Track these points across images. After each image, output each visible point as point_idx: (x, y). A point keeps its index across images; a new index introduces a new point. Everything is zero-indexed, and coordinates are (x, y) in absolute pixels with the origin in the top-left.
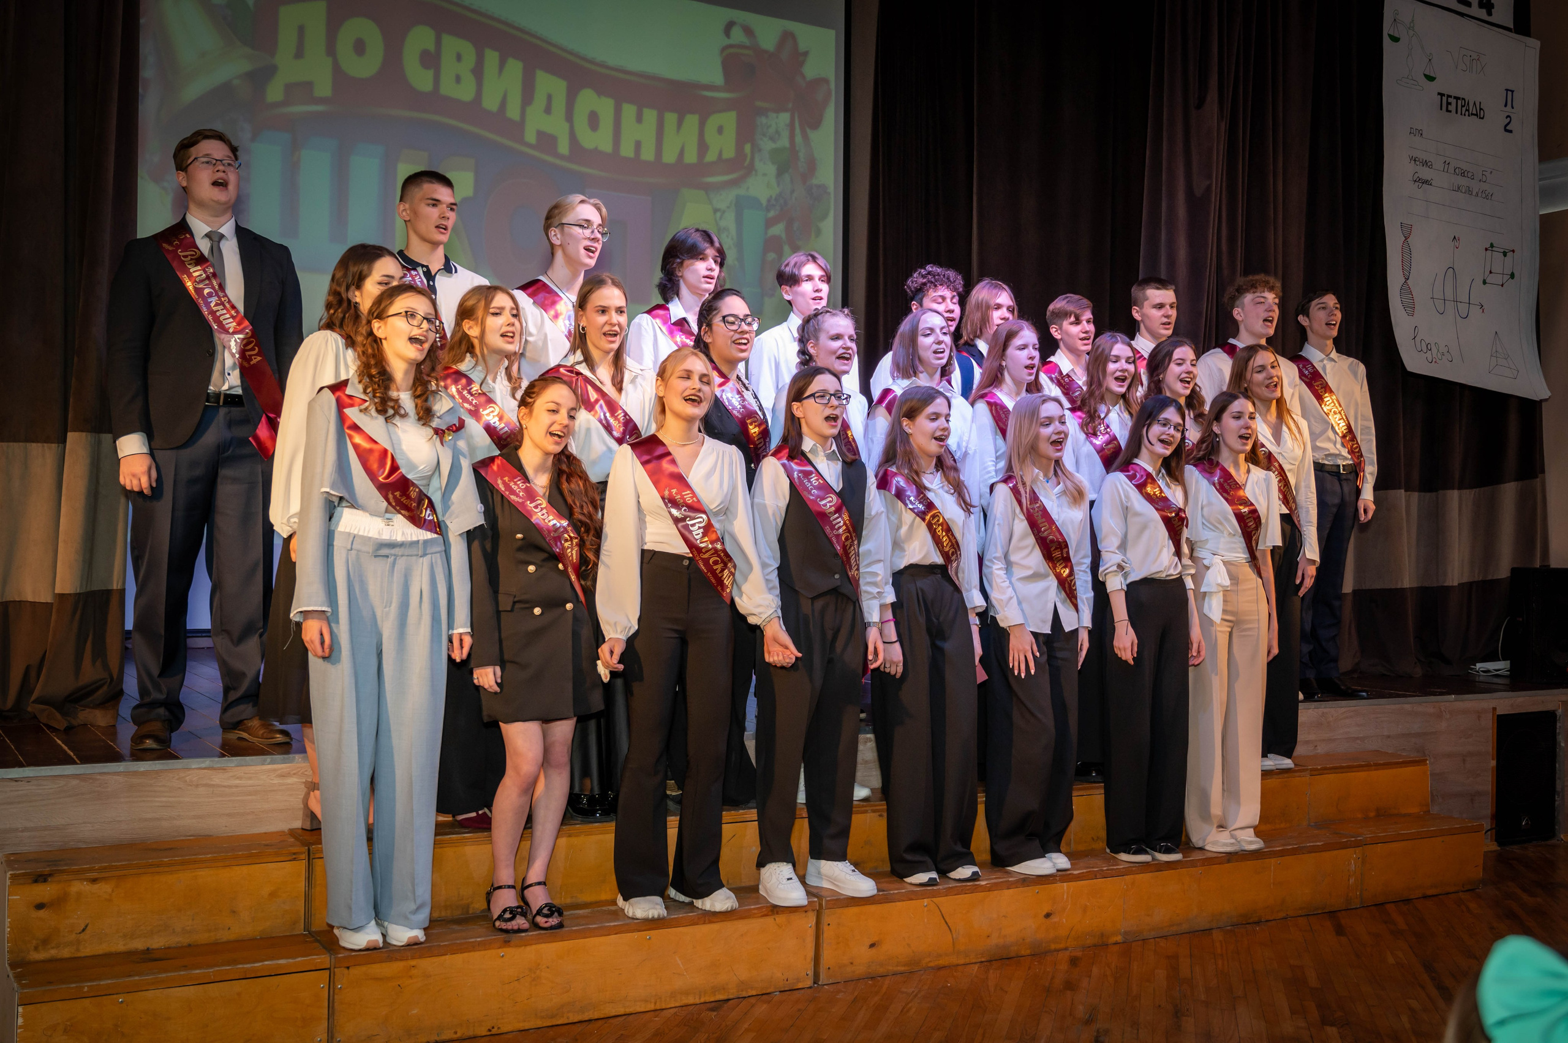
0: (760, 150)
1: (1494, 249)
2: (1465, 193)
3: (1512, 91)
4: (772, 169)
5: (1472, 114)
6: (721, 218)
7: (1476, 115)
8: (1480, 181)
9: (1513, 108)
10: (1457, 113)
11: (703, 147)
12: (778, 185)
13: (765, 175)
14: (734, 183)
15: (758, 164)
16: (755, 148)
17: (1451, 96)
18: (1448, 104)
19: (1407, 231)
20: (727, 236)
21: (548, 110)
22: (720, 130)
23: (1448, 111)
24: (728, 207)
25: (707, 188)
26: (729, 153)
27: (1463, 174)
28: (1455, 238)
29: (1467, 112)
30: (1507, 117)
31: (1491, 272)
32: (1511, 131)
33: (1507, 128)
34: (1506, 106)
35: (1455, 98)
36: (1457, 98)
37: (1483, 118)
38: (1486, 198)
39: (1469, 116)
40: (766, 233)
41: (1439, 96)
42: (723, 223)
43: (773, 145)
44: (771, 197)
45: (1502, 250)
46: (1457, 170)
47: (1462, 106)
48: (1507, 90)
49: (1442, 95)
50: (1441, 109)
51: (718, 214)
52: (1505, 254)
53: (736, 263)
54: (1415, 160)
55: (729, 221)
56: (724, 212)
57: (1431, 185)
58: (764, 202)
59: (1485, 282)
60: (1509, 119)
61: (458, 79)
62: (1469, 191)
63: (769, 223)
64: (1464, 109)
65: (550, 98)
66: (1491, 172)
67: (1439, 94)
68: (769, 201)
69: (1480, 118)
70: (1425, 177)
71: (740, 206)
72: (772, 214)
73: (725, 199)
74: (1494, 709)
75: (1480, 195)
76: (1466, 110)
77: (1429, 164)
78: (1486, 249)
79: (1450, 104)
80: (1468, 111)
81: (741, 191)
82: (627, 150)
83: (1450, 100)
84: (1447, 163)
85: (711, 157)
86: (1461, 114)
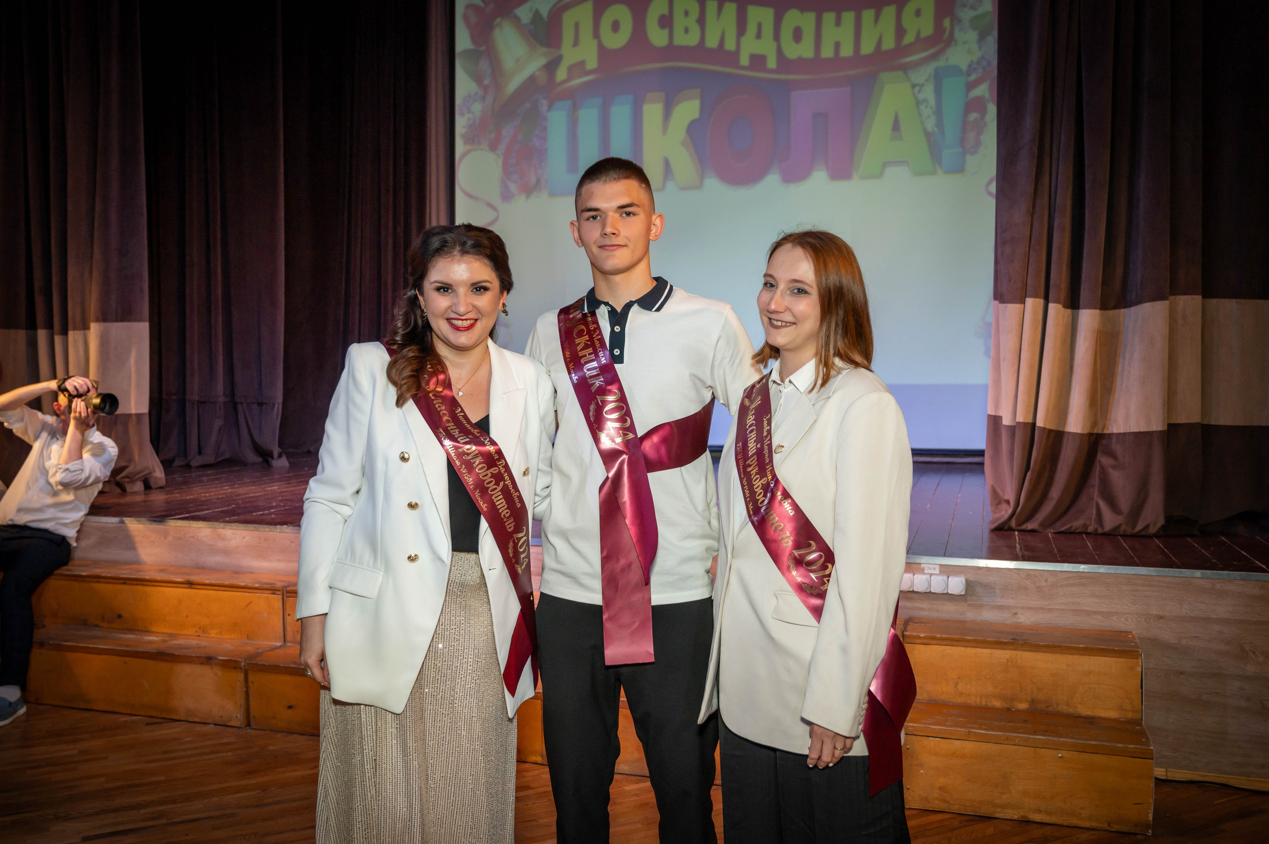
0: (960, 21)
4: (972, 36)
6: (919, 91)
11: (900, 32)
12: (980, 48)
13: (965, 42)
14: (934, 57)
15: (958, 34)
16: (955, 20)
20: (926, 107)
21: (759, 36)
22: (918, 13)
24: (927, 80)
25: (904, 68)
26: (928, 30)
40: (967, 96)
42: (921, 97)
43: (973, 13)
44: (972, 61)
51: (917, 89)
53: (936, 129)
55: (928, 93)
56: (923, 85)
58: (964, 67)
61: (687, 30)
63: (970, 86)
65: (760, 26)
68: (970, 66)
71: (938, 78)
72: (973, 77)
73: (922, 75)
81: (940, 63)
82: (827, 52)
85: (909, 39)
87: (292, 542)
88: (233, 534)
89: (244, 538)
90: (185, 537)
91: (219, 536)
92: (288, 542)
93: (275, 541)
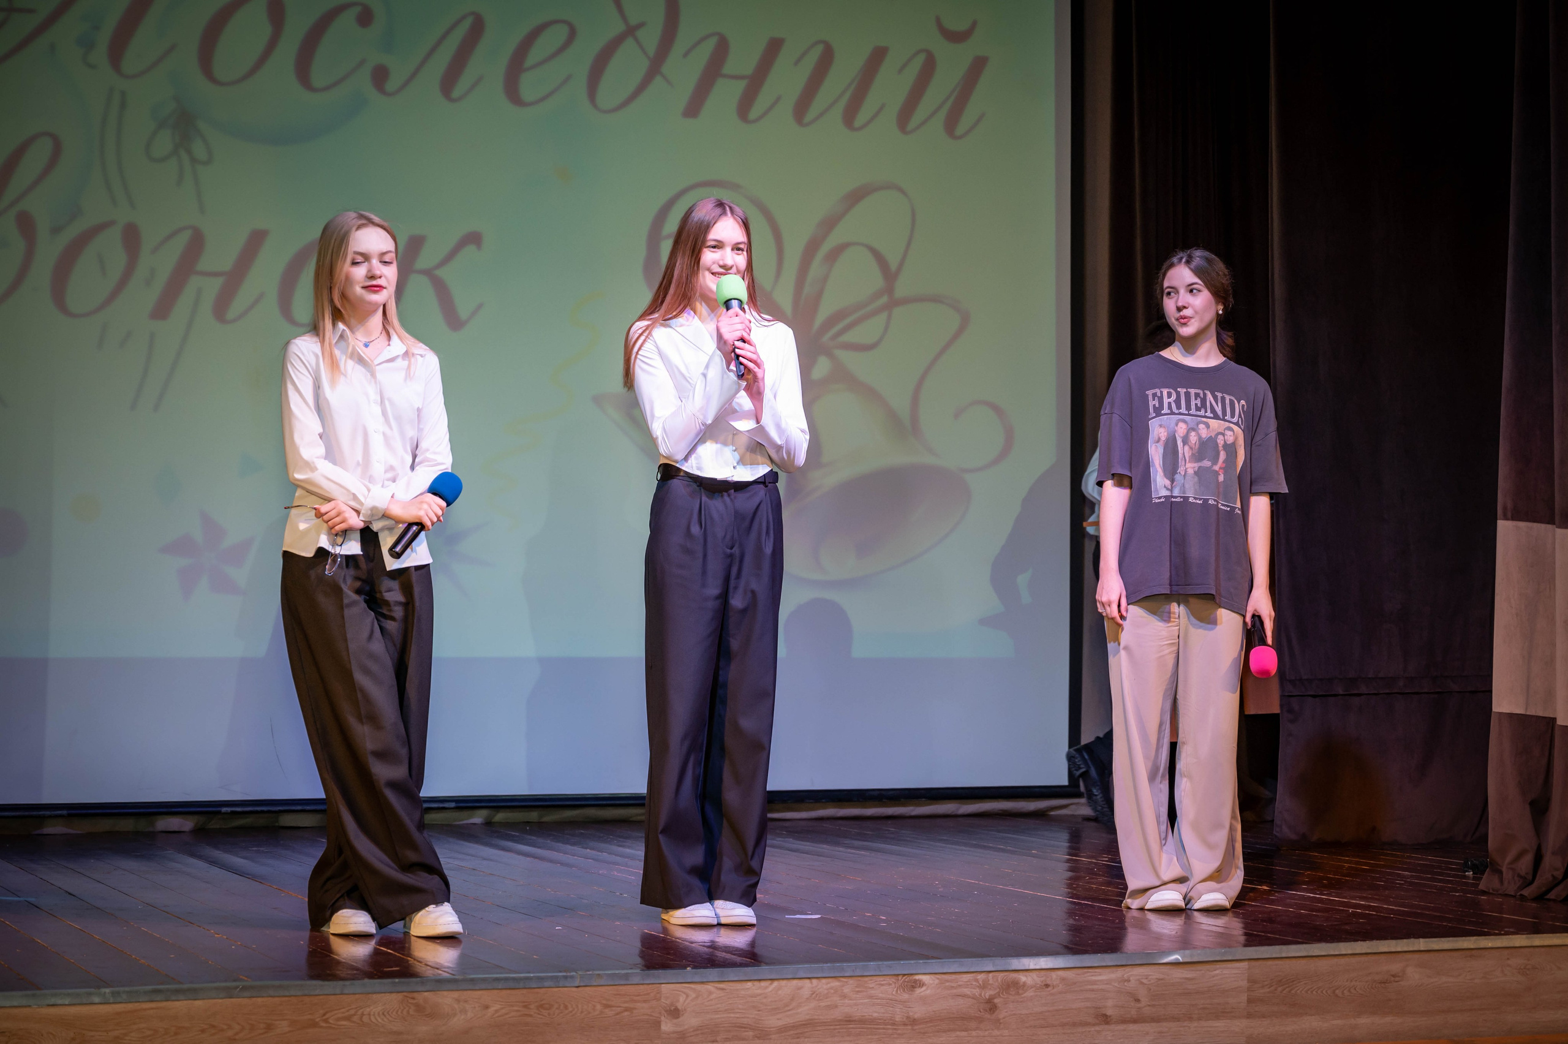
87: (607, 1006)
88: (458, 1001)
89: (487, 1007)
90: (326, 1021)
91: (420, 1009)
92: (599, 1007)
93: (566, 1007)
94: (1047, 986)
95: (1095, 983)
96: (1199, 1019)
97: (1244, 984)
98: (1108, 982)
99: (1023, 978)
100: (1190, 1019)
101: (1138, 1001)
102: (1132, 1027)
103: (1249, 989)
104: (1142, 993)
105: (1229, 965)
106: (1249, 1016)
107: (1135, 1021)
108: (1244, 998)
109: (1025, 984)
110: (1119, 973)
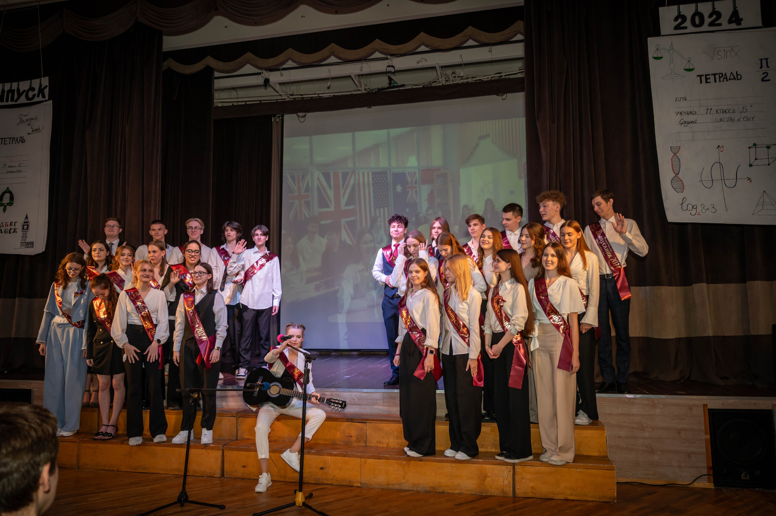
1: (756, 146)
2: (728, 121)
3: (767, 59)
5: (730, 79)
7: (735, 79)
8: (741, 112)
9: (768, 67)
10: (715, 81)
17: (709, 75)
18: (706, 79)
19: (675, 151)
23: (707, 82)
27: (725, 112)
28: (719, 146)
29: (725, 80)
30: (763, 74)
31: (756, 159)
32: (769, 80)
33: (765, 79)
34: (761, 67)
35: (712, 75)
36: (715, 75)
37: (741, 79)
38: (748, 120)
39: (727, 80)
41: (699, 77)
45: (766, 146)
46: (719, 111)
47: (720, 78)
48: (761, 60)
49: (701, 76)
50: (701, 82)
52: (768, 147)
54: (681, 113)
57: (695, 123)
59: (751, 165)
60: (765, 74)
62: (731, 120)
64: (722, 79)
66: (751, 106)
67: (698, 76)
69: (738, 79)
70: (691, 120)
74: (705, 406)
75: (741, 119)
76: (724, 78)
77: (693, 113)
78: (750, 148)
79: (709, 78)
80: (726, 78)
83: (708, 77)
84: (710, 108)
86: (720, 81)
94: (332, 395)
95: (344, 395)
96: (370, 405)
97: (382, 398)
98: (347, 395)
99: (326, 393)
100: (368, 405)
101: (355, 400)
102: (353, 406)
103: (383, 399)
104: (356, 398)
105: (378, 393)
106: (383, 406)
107: (354, 405)
108: (382, 401)
109: (327, 394)
110: (349, 393)
